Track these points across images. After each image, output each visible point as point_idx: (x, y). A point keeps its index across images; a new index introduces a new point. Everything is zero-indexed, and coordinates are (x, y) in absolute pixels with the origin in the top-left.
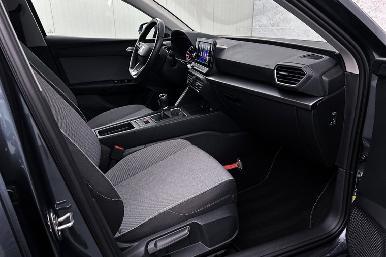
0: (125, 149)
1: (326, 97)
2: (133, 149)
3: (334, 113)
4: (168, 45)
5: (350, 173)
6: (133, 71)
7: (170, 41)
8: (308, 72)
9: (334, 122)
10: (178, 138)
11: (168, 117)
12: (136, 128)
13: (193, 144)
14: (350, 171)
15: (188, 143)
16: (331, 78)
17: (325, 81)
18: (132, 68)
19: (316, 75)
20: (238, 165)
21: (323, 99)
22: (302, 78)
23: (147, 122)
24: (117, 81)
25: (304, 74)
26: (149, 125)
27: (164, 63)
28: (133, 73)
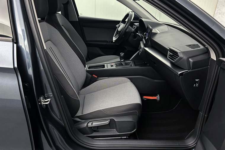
0: (98, 77)
1: (190, 71)
2: (102, 78)
3: (197, 80)
4: (137, 26)
5: (205, 116)
6: (115, 38)
7: (138, 24)
8: (181, 55)
9: (197, 85)
10: (124, 77)
11: (122, 65)
12: (106, 68)
13: (132, 81)
14: (205, 115)
15: (129, 80)
16: (195, 61)
17: (191, 61)
18: (115, 36)
19: (185, 58)
20: (157, 98)
21: (188, 71)
22: (177, 58)
23: (112, 66)
24: (109, 41)
25: (178, 56)
26: (112, 68)
27: (130, 36)
28: (114, 39)
